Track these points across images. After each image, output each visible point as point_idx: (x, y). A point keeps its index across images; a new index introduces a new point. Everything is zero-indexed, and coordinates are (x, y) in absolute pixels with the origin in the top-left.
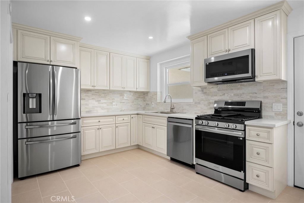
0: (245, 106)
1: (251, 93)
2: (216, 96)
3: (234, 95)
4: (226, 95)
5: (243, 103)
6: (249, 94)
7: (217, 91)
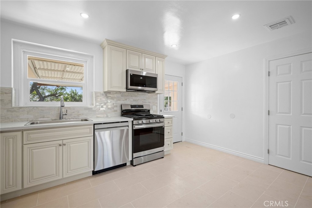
0: (143, 108)
1: (143, 100)
2: (120, 100)
3: (133, 100)
4: (128, 100)
5: (142, 106)
6: (142, 100)
7: (120, 96)
